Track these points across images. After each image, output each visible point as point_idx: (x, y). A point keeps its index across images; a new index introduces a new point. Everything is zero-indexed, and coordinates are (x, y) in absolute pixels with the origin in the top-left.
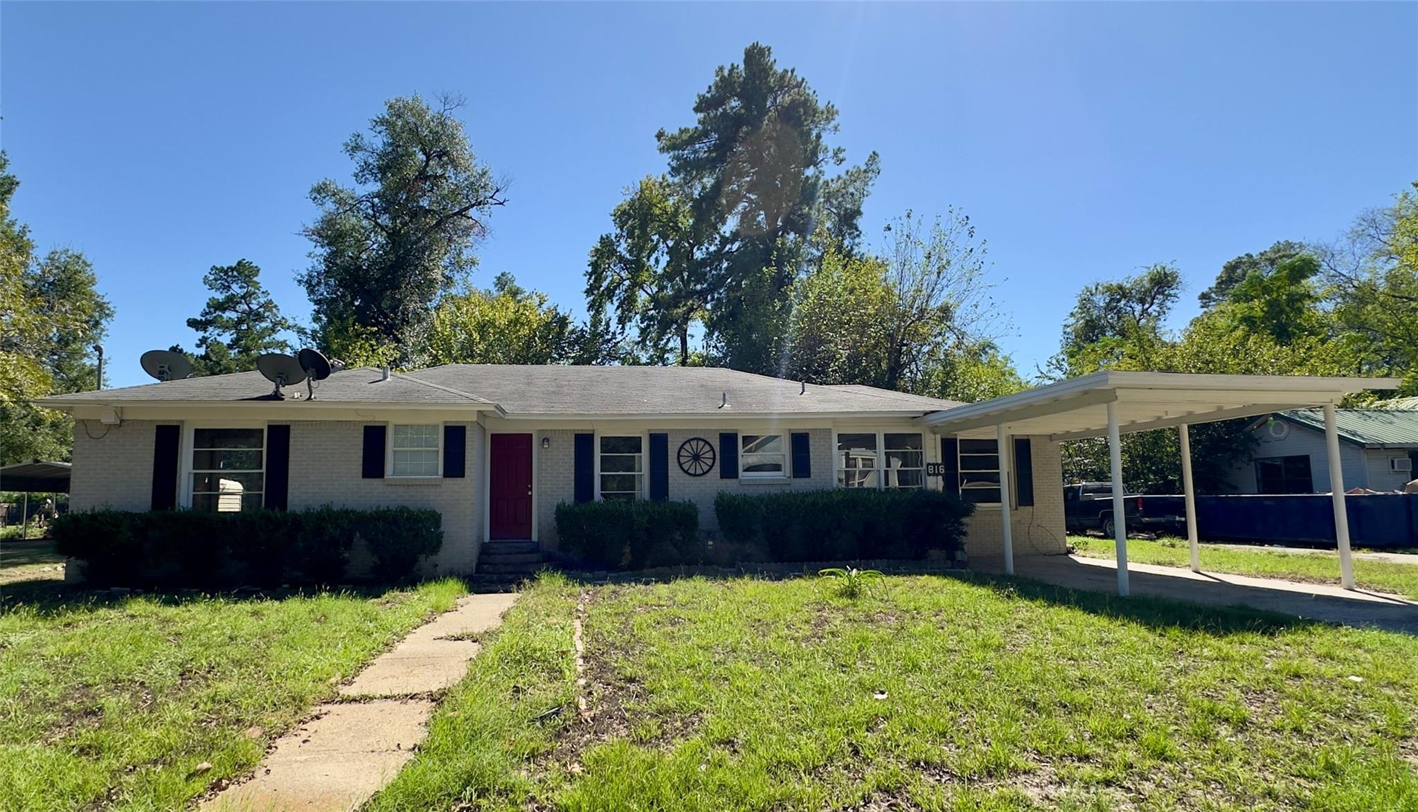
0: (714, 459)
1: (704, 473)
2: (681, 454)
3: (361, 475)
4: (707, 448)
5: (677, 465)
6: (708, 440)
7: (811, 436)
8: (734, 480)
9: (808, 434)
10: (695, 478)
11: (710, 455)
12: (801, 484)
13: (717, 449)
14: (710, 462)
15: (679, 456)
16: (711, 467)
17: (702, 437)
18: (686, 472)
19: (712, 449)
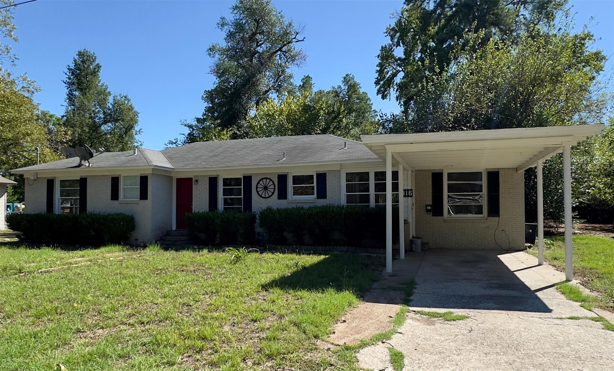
0: (275, 189)
1: (270, 197)
2: (258, 186)
3: (110, 199)
4: (271, 183)
5: (256, 192)
6: (272, 179)
7: (327, 175)
8: (285, 200)
9: (326, 173)
10: (265, 199)
11: (272, 187)
12: (321, 202)
13: (276, 184)
14: (272, 190)
15: (257, 188)
16: (273, 193)
17: (269, 177)
18: (261, 196)
19: (274, 183)
